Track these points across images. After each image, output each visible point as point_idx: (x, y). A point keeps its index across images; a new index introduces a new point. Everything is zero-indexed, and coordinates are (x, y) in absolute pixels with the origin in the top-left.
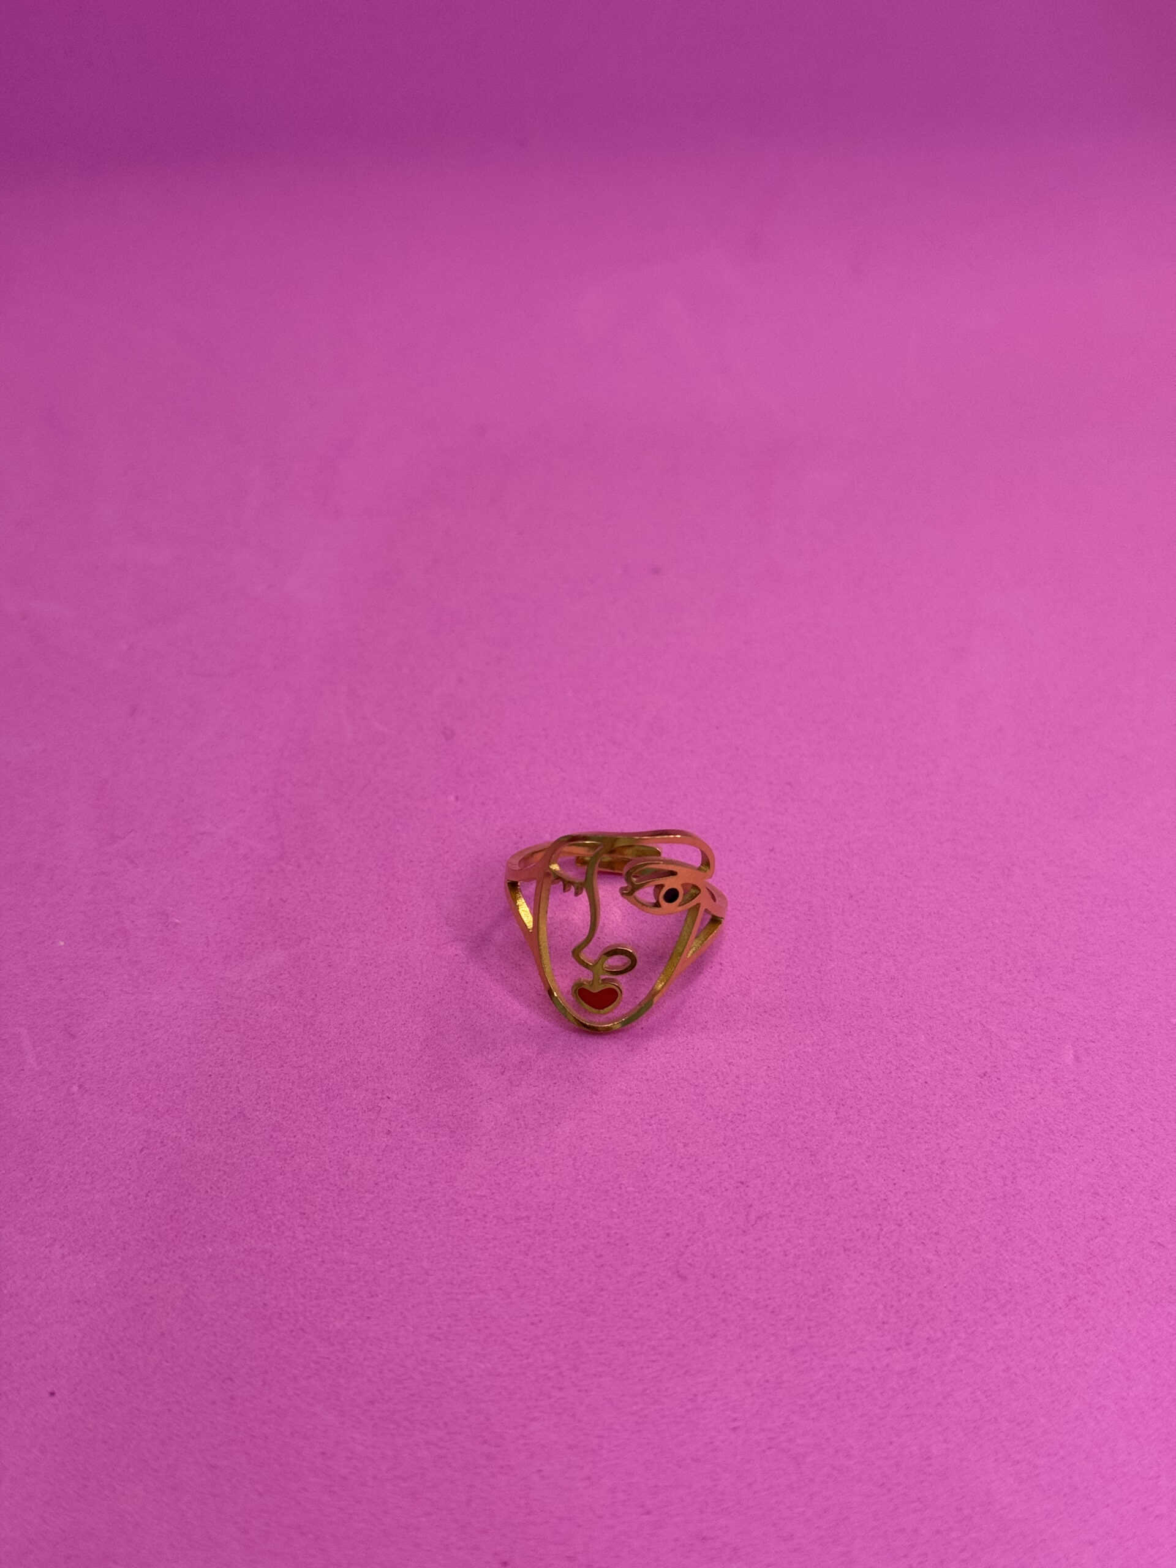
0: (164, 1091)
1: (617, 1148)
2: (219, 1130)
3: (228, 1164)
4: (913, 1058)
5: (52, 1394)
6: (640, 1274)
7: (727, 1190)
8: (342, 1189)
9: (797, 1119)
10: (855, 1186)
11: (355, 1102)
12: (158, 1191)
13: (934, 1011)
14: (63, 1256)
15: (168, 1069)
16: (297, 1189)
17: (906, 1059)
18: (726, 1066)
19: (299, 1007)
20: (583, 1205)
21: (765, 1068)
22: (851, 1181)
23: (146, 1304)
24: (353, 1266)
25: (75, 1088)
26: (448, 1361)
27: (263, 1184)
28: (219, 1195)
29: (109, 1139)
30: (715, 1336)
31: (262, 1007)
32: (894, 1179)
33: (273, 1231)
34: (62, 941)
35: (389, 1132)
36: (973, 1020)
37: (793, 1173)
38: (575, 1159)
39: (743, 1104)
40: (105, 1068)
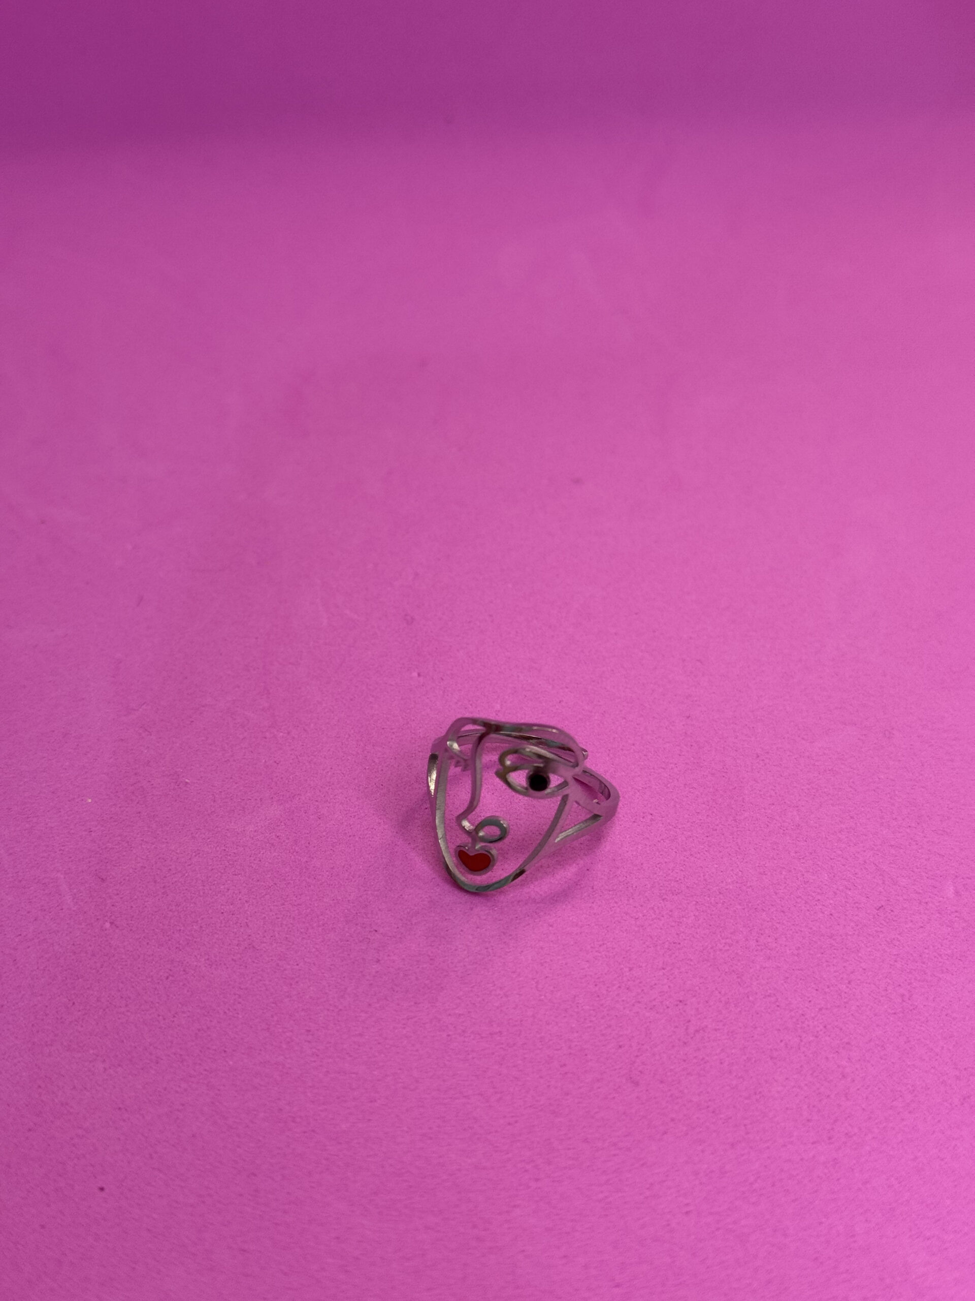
0: (184, 926)
1: (573, 973)
2: (233, 959)
3: (242, 989)
4: (819, 894)
5: (102, 1189)
6: (598, 1080)
7: (668, 1007)
8: (341, 1010)
9: (724, 947)
10: (778, 1004)
11: (348, 934)
12: (183, 1012)
13: (834, 853)
14: (105, 1069)
15: (187, 908)
16: (303, 1010)
17: (813, 894)
18: (661, 901)
19: (295, 854)
20: (546, 1022)
21: (694, 903)
22: (773, 999)
23: (178, 1110)
24: (354, 1076)
25: (107, 925)
26: (440, 1157)
27: (273, 1005)
28: (236, 1015)
29: (139, 968)
30: (665, 1133)
31: (263, 854)
32: (808, 998)
33: (284, 1046)
34: (90, 798)
35: (378, 961)
36: (867, 861)
37: (723, 992)
38: (537, 983)
39: (677, 934)
40: (132, 907)
